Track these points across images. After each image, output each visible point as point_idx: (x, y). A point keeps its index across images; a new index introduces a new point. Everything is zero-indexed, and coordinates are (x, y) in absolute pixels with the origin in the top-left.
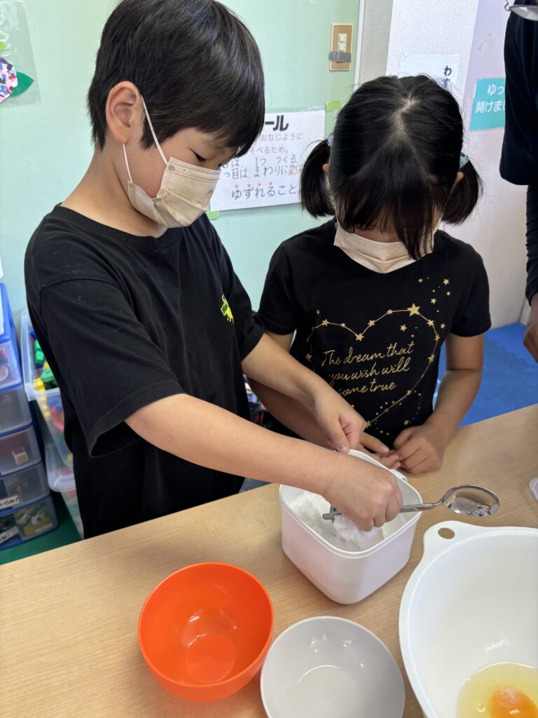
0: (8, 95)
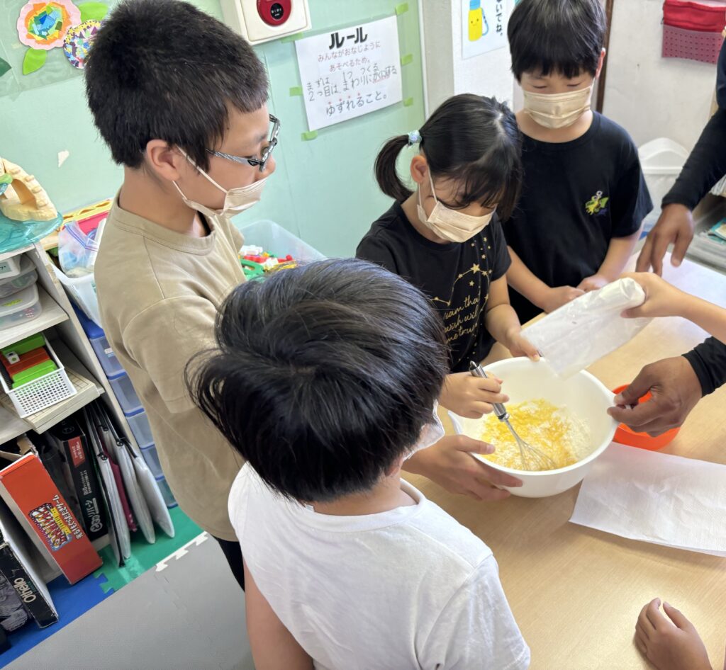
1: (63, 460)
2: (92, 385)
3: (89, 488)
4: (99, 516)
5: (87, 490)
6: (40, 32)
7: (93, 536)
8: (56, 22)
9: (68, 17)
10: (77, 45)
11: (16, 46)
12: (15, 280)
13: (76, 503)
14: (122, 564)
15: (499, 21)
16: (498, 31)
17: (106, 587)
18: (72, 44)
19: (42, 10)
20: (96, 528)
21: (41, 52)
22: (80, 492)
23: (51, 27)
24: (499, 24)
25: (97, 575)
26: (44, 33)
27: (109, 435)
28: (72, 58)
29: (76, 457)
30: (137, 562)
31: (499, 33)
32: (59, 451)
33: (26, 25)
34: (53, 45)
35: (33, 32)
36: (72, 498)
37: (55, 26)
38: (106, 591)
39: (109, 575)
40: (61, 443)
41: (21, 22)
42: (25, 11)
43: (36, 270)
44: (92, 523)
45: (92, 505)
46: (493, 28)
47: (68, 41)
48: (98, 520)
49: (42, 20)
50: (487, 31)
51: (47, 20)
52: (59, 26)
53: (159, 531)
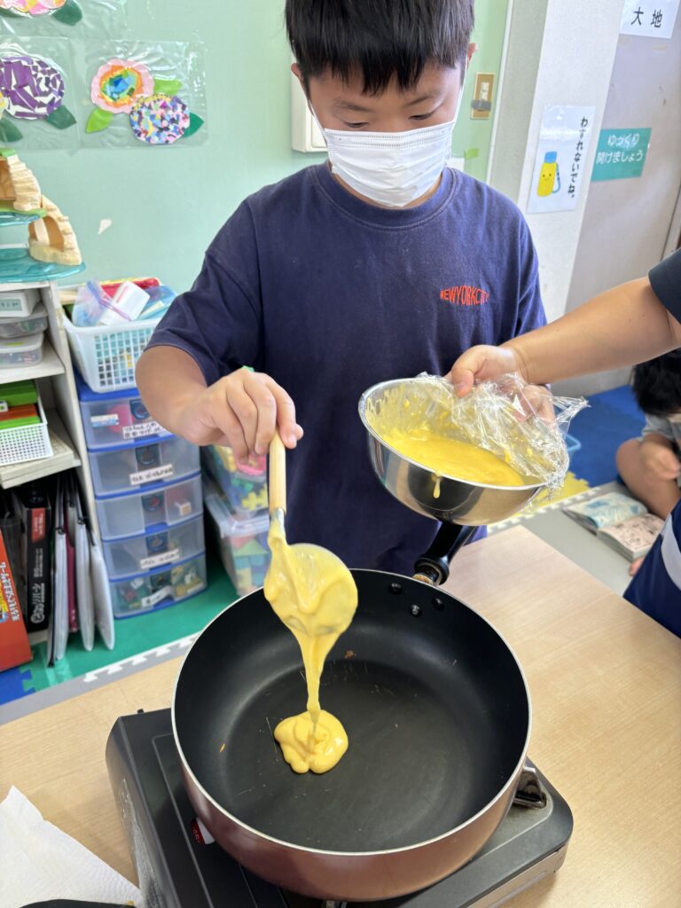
0: (180, 136)
1: (23, 531)
2: (70, 452)
3: (41, 571)
4: (43, 606)
5: (38, 572)
6: (112, 93)
7: (31, 627)
8: (129, 88)
9: (142, 85)
10: (144, 115)
11: (85, 102)
12: (23, 321)
13: (24, 584)
14: (51, 664)
15: (573, 181)
16: (570, 192)
17: (27, 685)
18: (140, 113)
19: (118, 73)
20: (37, 618)
21: (107, 113)
22: (31, 573)
23: (123, 91)
24: (573, 184)
25: (23, 670)
26: (115, 96)
27: (74, 513)
28: (136, 127)
29: (36, 530)
30: (67, 666)
31: (571, 194)
32: (21, 520)
33: (100, 85)
34: (120, 110)
35: (105, 93)
36: (22, 578)
37: (127, 91)
38: (27, 688)
39: (35, 672)
40: (26, 510)
41: (96, 80)
42: (102, 70)
43: (47, 318)
44: (35, 611)
45: (39, 591)
46: (565, 187)
47: (136, 109)
48: (42, 610)
49: (116, 82)
50: (559, 189)
51: (121, 85)
52: (131, 92)
53: (98, 639)
